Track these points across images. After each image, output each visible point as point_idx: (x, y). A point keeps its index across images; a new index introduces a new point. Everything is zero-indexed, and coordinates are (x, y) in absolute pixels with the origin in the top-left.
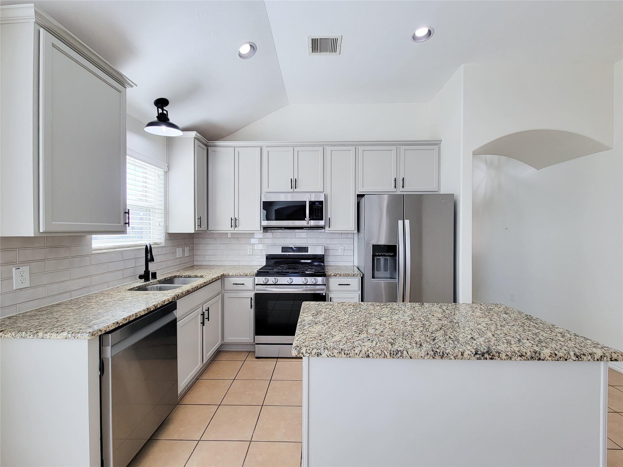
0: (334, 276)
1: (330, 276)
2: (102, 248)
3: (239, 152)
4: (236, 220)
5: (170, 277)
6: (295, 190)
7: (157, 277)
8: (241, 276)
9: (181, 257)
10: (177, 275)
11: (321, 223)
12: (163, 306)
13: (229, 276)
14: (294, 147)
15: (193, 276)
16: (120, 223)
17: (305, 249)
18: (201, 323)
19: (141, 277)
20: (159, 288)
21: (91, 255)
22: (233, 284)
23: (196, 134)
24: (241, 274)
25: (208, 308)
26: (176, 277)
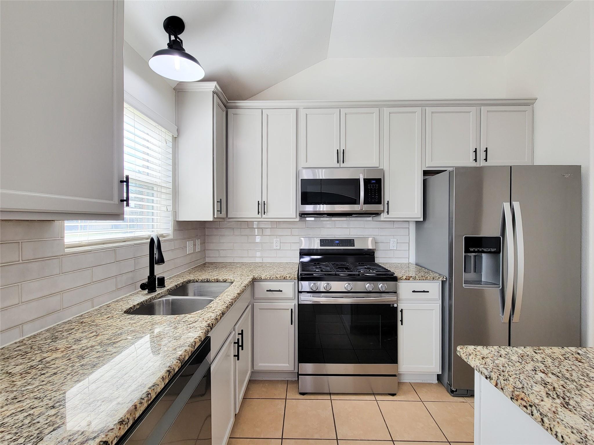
0: (406, 279)
1: (401, 279)
2: (84, 243)
3: (267, 115)
4: (264, 204)
5: (183, 283)
6: (342, 165)
7: (166, 284)
8: (277, 279)
9: (193, 253)
10: (192, 278)
11: (379, 207)
12: (193, 354)
13: (260, 280)
14: (340, 108)
15: (213, 281)
16: (112, 200)
17: (350, 242)
18: (235, 356)
19: (143, 287)
20: (170, 302)
21: (62, 255)
22: (267, 291)
23: (216, 87)
24: (278, 276)
25: (242, 331)
26: (189, 282)
